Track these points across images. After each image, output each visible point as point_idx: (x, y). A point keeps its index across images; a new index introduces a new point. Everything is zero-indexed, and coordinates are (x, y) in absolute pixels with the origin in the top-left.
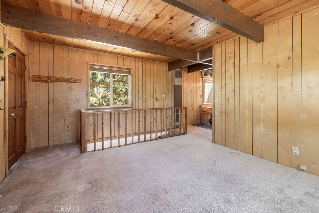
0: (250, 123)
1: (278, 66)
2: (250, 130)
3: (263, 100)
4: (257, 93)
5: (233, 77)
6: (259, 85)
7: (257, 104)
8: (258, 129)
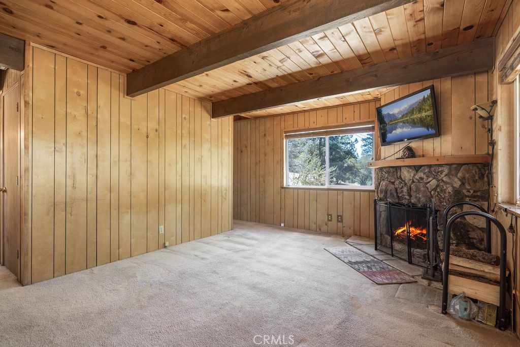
0: (115, 213)
1: (147, 137)
2: (114, 223)
3: (132, 177)
4: (125, 167)
5: (85, 134)
6: (127, 155)
7: (124, 182)
8: (126, 219)
